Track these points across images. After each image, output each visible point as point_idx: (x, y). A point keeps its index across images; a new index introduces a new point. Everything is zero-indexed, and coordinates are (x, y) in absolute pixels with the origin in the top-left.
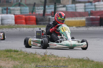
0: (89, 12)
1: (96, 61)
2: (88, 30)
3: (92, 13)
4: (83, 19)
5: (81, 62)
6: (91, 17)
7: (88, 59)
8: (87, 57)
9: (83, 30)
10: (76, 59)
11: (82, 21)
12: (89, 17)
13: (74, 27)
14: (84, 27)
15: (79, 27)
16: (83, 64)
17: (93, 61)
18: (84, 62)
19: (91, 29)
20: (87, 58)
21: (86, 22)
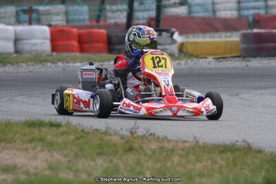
0: (251, 19)
1: (268, 150)
2: (247, 66)
3: (257, 22)
4: (235, 37)
5: (229, 154)
6: (255, 31)
7: (248, 144)
8: (244, 141)
9: (234, 68)
10: (214, 145)
11: (232, 42)
12: (249, 31)
13: (210, 59)
14: (237, 59)
15: (224, 58)
16: (234, 160)
17: (260, 151)
18: (238, 153)
19: (256, 63)
20: (245, 144)
21: (243, 46)
